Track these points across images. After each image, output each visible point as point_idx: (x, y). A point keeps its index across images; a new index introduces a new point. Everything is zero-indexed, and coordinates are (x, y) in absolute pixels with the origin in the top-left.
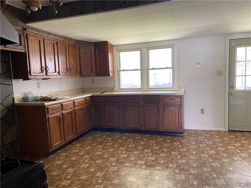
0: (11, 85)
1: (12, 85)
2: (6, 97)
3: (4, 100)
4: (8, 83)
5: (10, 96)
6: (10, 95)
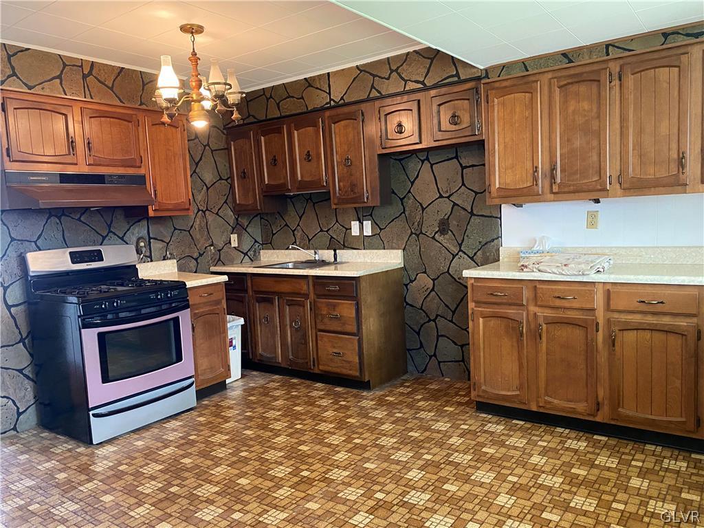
0: (497, 217)
1: (501, 218)
2: (484, 245)
3: (479, 250)
4: (491, 213)
5: (492, 244)
6: (493, 240)
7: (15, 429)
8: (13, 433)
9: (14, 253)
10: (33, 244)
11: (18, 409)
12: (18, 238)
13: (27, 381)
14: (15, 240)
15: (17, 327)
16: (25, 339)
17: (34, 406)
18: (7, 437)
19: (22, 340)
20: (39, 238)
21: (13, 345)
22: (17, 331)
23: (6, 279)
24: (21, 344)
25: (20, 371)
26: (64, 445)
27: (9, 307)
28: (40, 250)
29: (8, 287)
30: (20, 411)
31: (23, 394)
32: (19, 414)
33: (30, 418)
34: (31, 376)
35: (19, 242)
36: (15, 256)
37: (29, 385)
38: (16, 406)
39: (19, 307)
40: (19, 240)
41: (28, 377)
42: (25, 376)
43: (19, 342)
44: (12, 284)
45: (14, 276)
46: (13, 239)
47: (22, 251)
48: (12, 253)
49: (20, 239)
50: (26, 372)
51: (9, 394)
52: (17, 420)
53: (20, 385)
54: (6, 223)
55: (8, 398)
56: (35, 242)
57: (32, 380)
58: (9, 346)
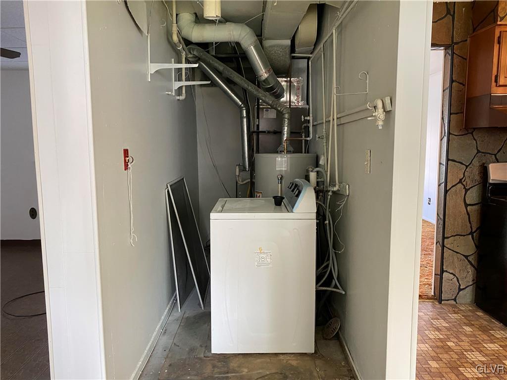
7: (455, 300)
8: (453, 302)
9: (477, 163)
10: (493, 156)
11: (460, 285)
12: (482, 151)
13: (469, 266)
14: (481, 152)
15: (470, 223)
16: (474, 232)
17: (471, 286)
18: (449, 304)
19: (471, 233)
20: (498, 152)
21: (464, 236)
22: (469, 225)
23: (468, 183)
24: (471, 236)
25: (466, 257)
26: (501, 332)
27: (466, 205)
28: (498, 162)
29: (469, 189)
30: (461, 288)
31: (465, 275)
32: (460, 290)
33: (467, 296)
34: (473, 262)
35: (483, 154)
36: (478, 165)
37: (471, 271)
38: (459, 283)
39: (474, 207)
40: (483, 153)
41: (471, 264)
42: (469, 261)
43: (469, 234)
44: (472, 187)
45: (474, 181)
46: (478, 152)
47: (484, 162)
48: (476, 163)
49: (484, 151)
50: (470, 259)
51: (455, 272)
52: (458, 293)
53: (464, 268)
54: (476, 138)
55: (454, 275)
56: (495, 155)
57: (474, 267)
58: (461, 235)
